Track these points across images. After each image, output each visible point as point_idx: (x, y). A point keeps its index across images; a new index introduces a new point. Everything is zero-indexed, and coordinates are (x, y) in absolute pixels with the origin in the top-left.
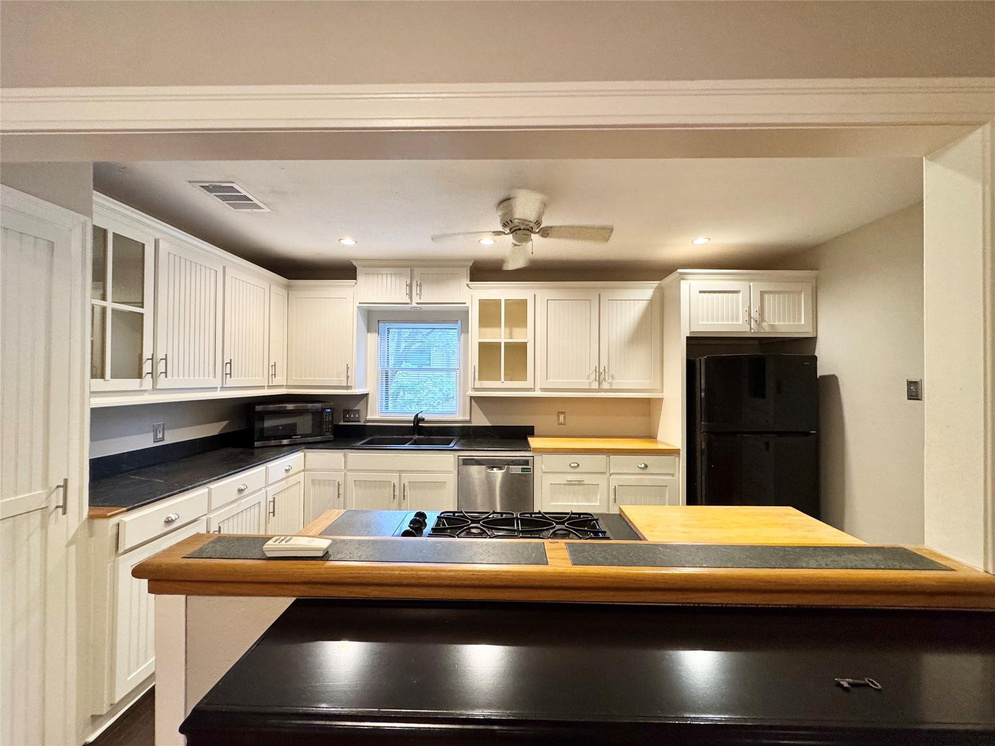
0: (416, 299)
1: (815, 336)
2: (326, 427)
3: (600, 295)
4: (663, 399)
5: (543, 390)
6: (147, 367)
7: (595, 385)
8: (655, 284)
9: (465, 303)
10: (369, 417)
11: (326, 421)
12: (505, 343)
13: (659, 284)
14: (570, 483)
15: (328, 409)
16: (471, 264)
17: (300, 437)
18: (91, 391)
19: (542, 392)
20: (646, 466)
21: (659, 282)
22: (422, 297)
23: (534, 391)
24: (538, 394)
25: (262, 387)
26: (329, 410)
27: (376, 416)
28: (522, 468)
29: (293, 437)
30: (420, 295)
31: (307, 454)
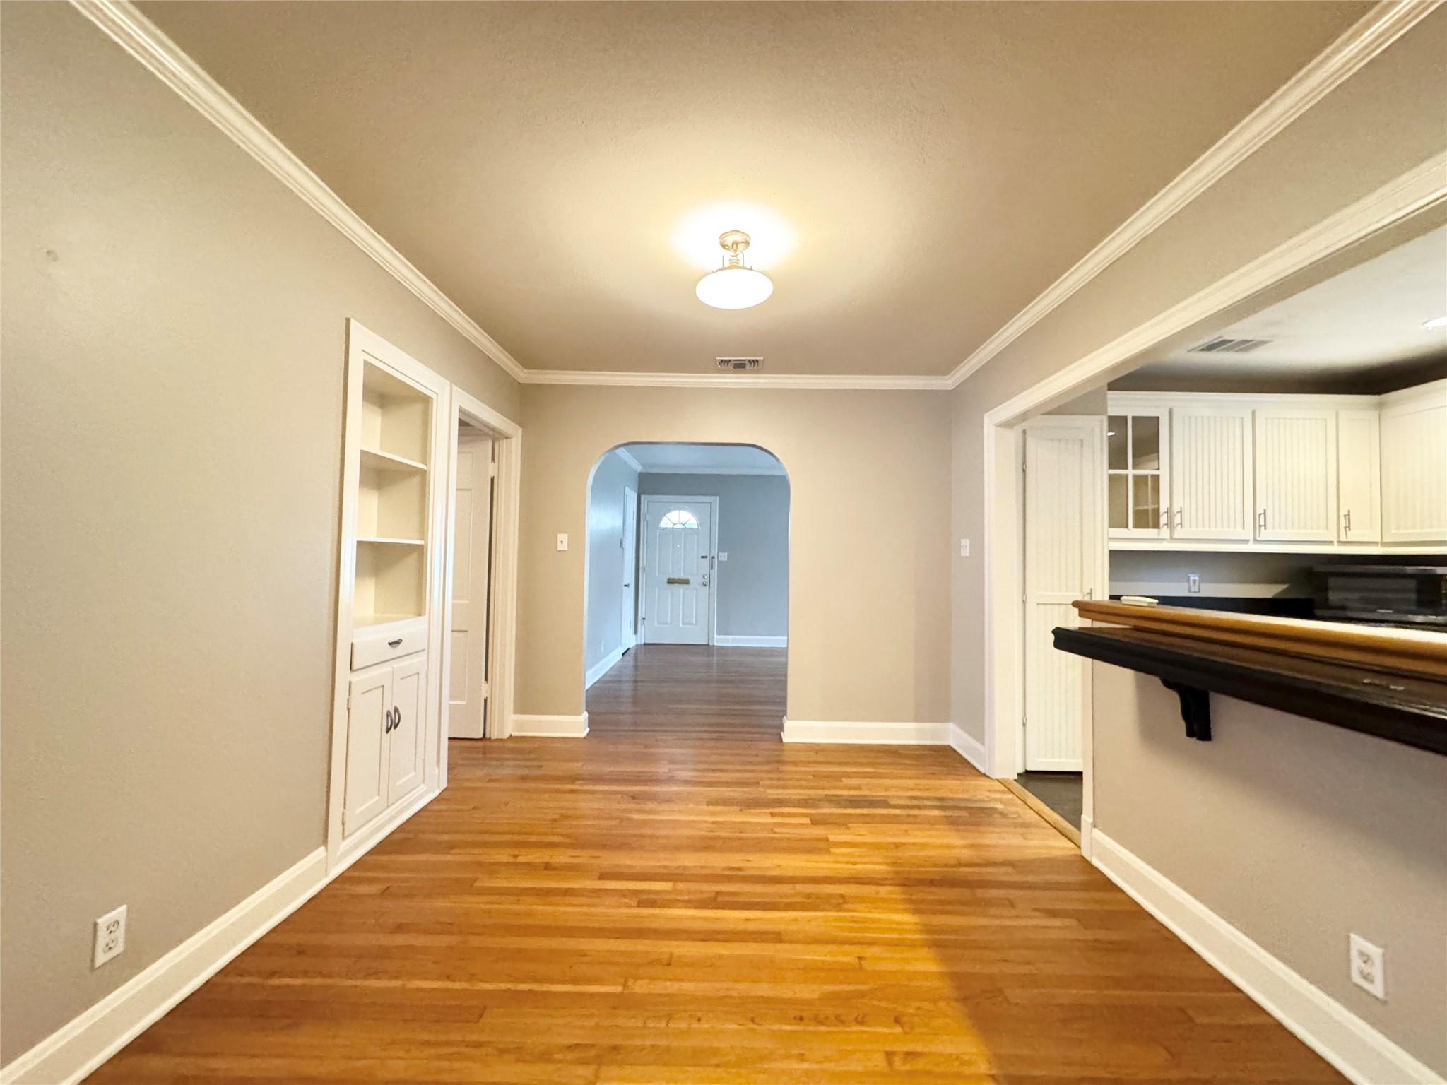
6: (1163, 520)
18: (1110, 536)
25: (1330, 543)
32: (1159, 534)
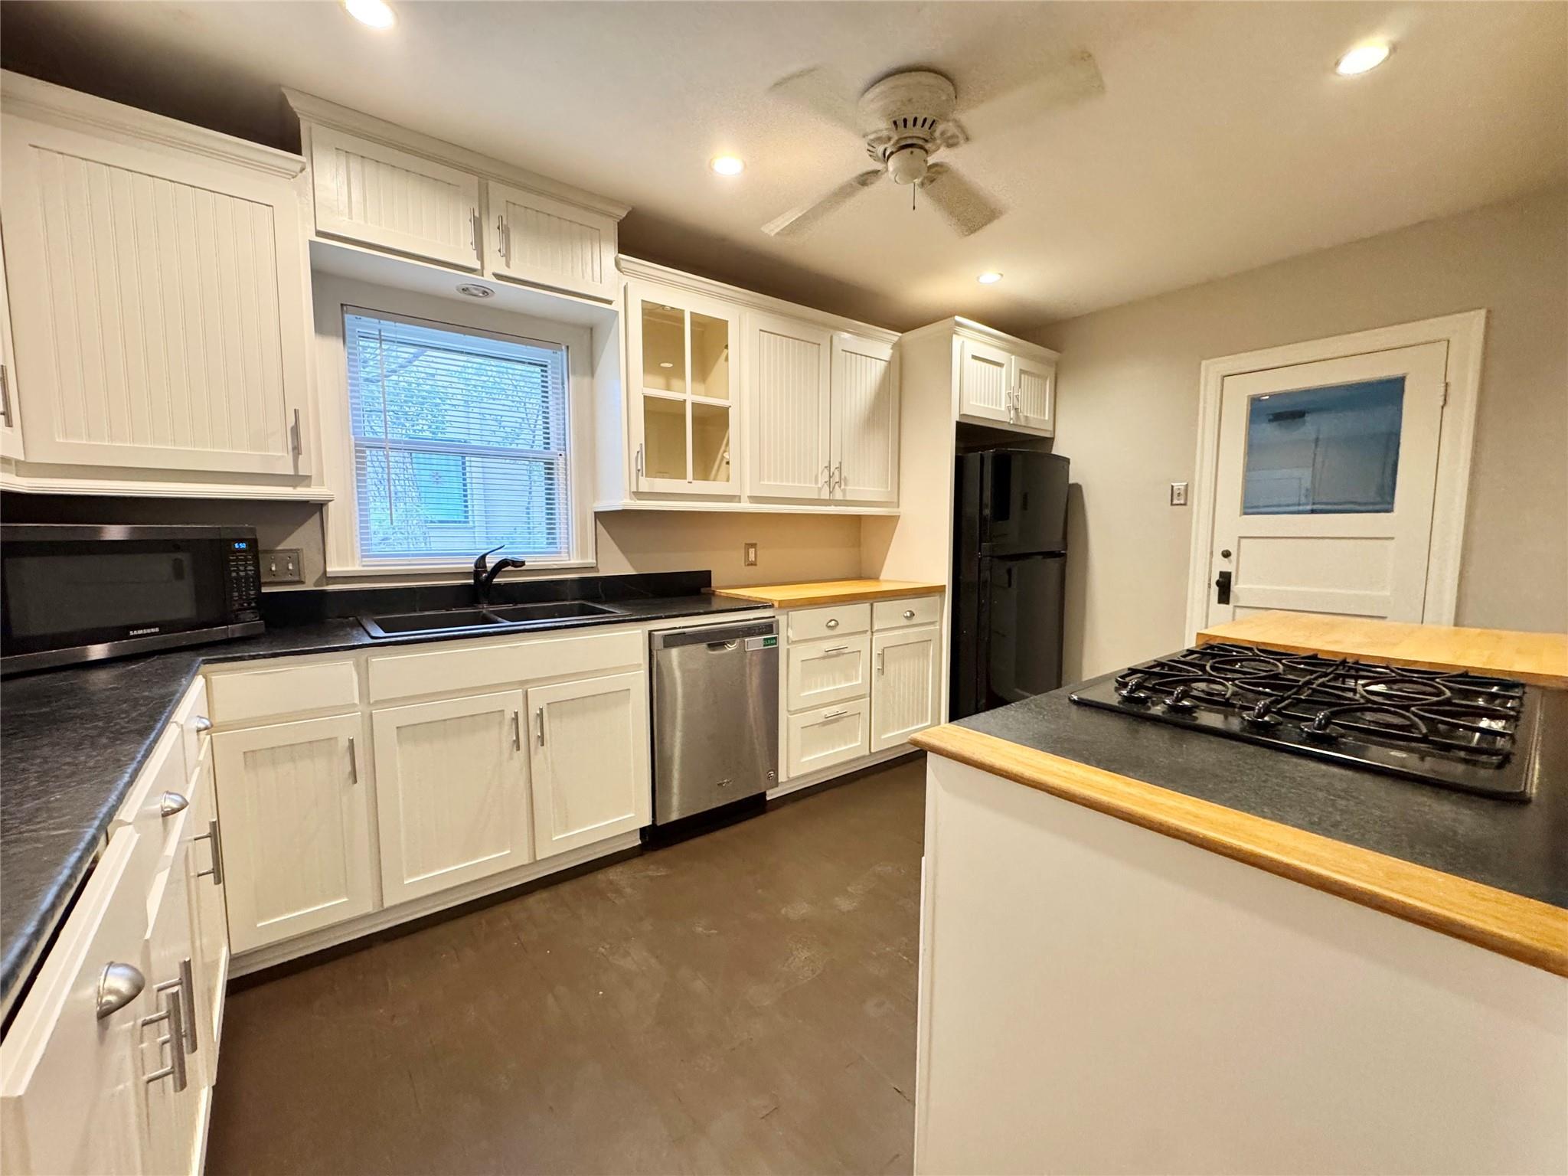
0: (494, 263)
1: (1052, 436)
2: (240, 596)
3: (831, 337)
4: (899, 516)
5: (754, 499)
7: (825, 495)
8: (895, 336)
9: (610, 302)
10: (333, 568)
11: (239, 578)
12: (693, 404)
13: (900, 337)
14: (828, 655)
15: (240, 541)
16: (624, 216)
17: (157, 630)
19: (751, 503)
20: (912, 614)
21: (900, 334)
22: (512, 263)
23: (740, 502)
24: (745, 506)
26: (243, 546)
27: (354, 565)
28: (765, 639)
29: (131, 633)
30: (507, 256)
31: (214, 678)
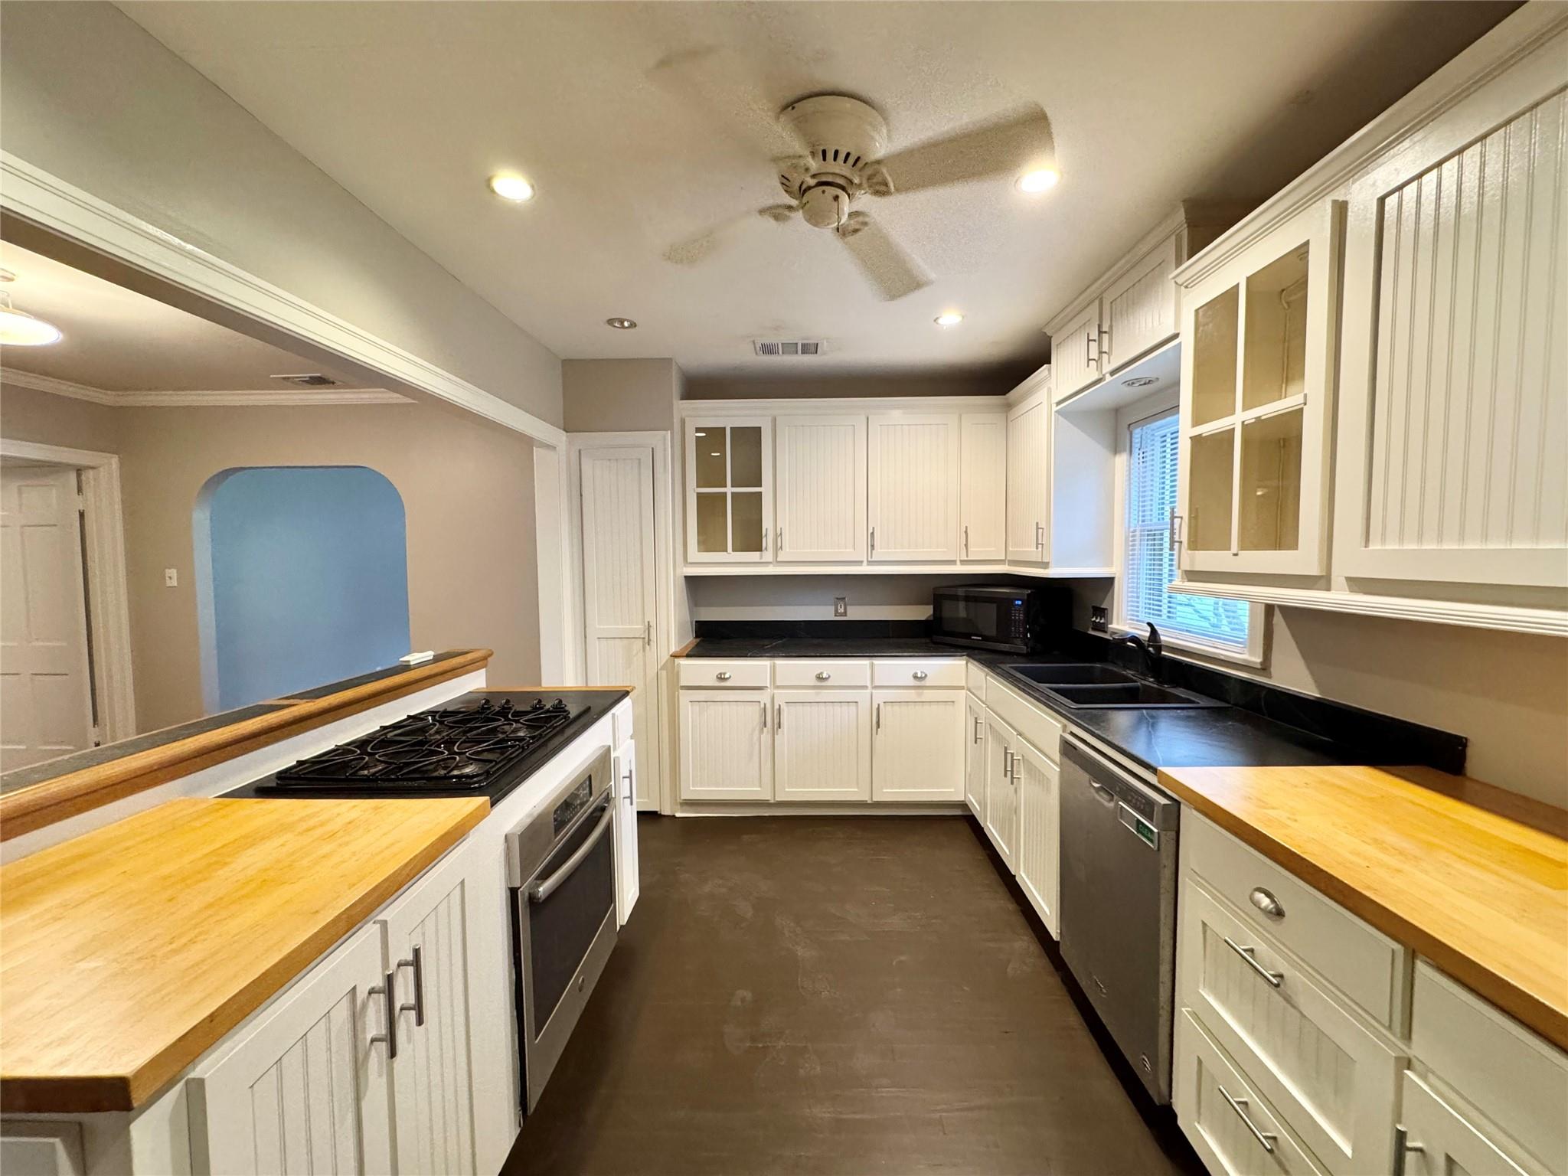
0: (1105, 366)
2: (1015, 629)
5: (1359, 584)
6: (766, 541)
10: (1114, 626)
11: (1015, 620)
12: (1245, 425)
15: (1018, 600)
17: (980, 638)
23: (1328, 589)
25: (953, 562)
26: (1020, 603)
27: (1123, 625)
29: (972, 637)
31: (968, 663)
32: (761, 557)
